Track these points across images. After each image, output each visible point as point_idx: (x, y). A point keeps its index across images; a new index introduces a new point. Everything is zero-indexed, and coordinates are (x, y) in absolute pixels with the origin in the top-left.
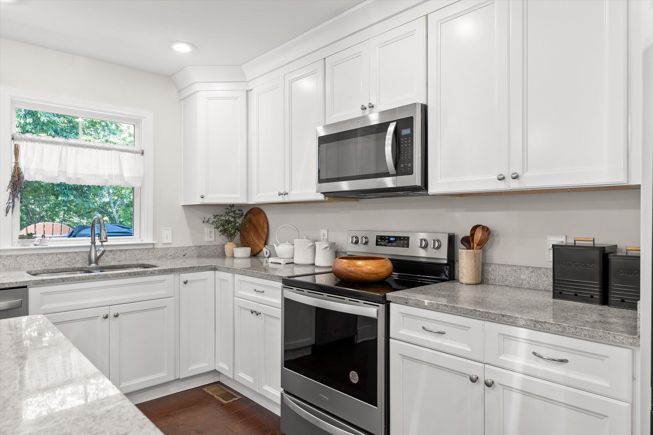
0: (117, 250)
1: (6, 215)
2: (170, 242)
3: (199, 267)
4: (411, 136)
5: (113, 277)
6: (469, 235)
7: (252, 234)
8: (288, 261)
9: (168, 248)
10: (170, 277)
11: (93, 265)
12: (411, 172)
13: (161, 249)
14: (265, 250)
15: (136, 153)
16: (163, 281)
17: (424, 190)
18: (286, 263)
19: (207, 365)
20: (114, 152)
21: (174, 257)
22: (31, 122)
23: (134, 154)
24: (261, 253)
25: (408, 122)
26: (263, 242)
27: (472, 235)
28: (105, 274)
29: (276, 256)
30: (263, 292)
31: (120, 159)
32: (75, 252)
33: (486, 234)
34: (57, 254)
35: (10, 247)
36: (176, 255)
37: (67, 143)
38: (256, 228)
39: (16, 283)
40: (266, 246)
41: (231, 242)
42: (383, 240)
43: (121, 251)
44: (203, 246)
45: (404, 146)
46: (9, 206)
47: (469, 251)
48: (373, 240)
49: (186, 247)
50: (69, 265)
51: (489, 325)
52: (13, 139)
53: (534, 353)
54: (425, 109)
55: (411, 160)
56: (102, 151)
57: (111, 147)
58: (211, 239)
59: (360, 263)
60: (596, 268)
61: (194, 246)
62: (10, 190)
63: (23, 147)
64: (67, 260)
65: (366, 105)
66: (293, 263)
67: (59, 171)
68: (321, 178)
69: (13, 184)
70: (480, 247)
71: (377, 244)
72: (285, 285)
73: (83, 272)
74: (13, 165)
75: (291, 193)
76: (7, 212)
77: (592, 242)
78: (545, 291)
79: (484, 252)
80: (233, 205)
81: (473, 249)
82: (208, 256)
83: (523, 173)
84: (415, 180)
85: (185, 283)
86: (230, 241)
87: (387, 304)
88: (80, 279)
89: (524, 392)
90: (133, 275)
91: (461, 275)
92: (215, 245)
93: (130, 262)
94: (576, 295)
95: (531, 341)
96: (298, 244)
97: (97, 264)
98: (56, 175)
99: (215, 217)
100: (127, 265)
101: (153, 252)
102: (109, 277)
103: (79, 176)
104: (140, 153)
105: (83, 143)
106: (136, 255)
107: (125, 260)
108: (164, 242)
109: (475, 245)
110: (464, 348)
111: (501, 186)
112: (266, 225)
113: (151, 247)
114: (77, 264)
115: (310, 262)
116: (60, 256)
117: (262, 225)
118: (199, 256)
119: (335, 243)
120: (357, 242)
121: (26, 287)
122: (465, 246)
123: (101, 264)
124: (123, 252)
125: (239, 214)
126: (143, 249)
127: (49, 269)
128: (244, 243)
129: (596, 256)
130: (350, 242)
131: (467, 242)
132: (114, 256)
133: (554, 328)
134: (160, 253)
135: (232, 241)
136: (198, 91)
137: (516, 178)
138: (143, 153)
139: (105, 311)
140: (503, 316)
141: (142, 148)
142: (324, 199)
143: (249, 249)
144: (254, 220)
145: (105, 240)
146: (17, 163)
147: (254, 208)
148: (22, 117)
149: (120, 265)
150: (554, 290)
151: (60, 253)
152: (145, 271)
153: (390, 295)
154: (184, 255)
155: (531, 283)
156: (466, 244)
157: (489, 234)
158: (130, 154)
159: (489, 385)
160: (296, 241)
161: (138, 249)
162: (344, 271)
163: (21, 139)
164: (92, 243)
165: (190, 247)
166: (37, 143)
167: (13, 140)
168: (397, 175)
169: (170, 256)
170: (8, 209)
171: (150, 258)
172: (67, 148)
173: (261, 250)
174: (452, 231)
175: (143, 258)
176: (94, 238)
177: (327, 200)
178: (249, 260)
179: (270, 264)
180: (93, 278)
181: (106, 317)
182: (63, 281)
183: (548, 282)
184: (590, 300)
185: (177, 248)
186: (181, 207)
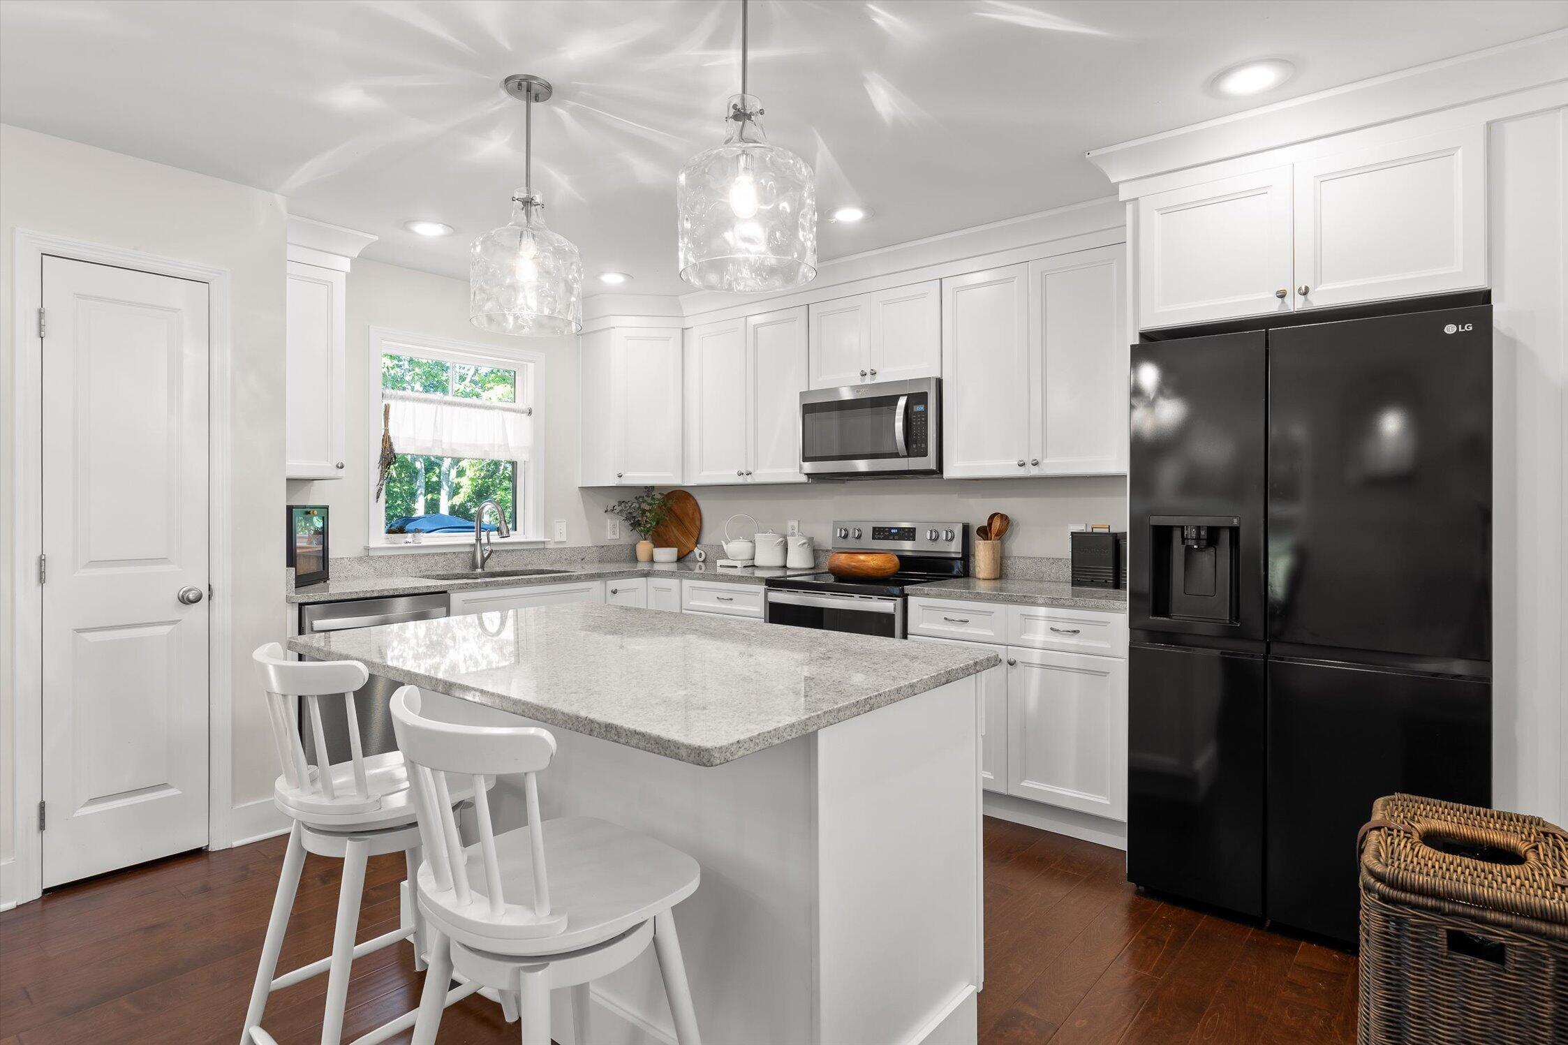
0: (505, 550)
1: (376, 502)
3: (629, 571)
4: (925, 413)
6: (986, 525)
7: (673, 528)
8: (746, 563)
9: (563, 548)
11: (479, 570)
12: (925, 454)
13: (554, 549)
14: (697, 551)
15: (523, 413)
16: (588, 589)
17: (937, 473)
18: (745, 567)
20: (496, 411)
21: (570, 562)
23: (519, 414)
24: (691, 555)
25: (921, 398)
26: (694, 540)
27: (990, 524)
29: (725, 556)
30: (731, 599)
31: (503, 420)
32: (456, 553)
33: (1005, 523)
34: (434, 555)
35: (380, 545)
36: (573, 558)
37: (442, 401)
38: (679, 521)
40: (698, 545)
41: (645, 540)
42: (881, 533)
43: (507, 551)
44: (606, 546)
45: (916, 424)
46: (379, 489)
47: (986, 541)
48: (868, 533)
49: (585, 548)
50: (447, 571)
51: (1012, 607)
52: (382, 397)
53: (1052, 629)
54: (939, 382)
55: (925, 441)
56: (482, 411)
57: (493, 405)
58: (614, 537)
59: (862, 557)
60: (1109, 554)
61: (594, 547)
62: (380, 466)
63: (396, 408)
64: (445, 563)
65: (868, 371)
66: (754, 566)
67: (434, 440)
68: (806, 456)
69: (384, 459)
70: (998, 537)
71: (874, 538)
72: (769, 587)
74: (383, 433)
75: (758, 472)
76: (378, 497)
77: (1108, 530)
78: (1065, 582)
79: (1003, 544)
81: (991, 540)
82: (611, 561)
83: (1043, 460)
84: (929, 462)
85: (615, 592)
87: (905, 597)
89: (1044, 666)
91: (977, 570)
92: (621, 545)
93: (517, 567)
94: (1092, 581)
95: (1049, 618)
96: (761, 541)
97: (485, 568)
98: (429, 445)
99: (620, 503)
101: (544, 554)
102: (533, 583)
104: (526, 412)
106: (524, 558)
107: (511, 565)
108: (558, 541)
109: (993, 536)
110: (987, 633)
111: (1021, 472)
112: (699, 515)
113: (541, 546)
115: (779, 563)
116: (437, 558)
117: (691, 516)
118: (601, 561)
119: (813, 538)
120: (846, 537)
121: (445, 592)
122: (982, 537)
123: (490, 568)
124: (510, 553)
126: (533, 549)
128: (660, 542)
129: (1110, 541)
130: (838, 535)
131: (984, 532)
132: (500, 559)
133: (1068, 603)
134: (552, 555)
136: (614, 328)
137: (1036, 464)
138: (530, 413)
140: (1025, 597)
141: (529, 406)
142: (807, 482)
143: (675, 550)
144: (675, 508)
146: (386, 431)
147: (675, 491)
150: (1072, 581)
151: (437, 554)
153: (908, 589)
154: (582, 559)
155: (1052, 575)
156: (983, 536)
157: (1008, 523)
159: (1011, 664)
160: (759, 537)
161: (526, 550)
162: (847, 566)
163: (391, 397)
164: (477, 540)
165: (588, 548)
166: (407, 402)
167: (382, 399)
168: (909, 456)
169: (566, 560)
170: (379, 492)
171: (541, 563)
172: (442, 408)
173: (692, 551)
174: (966, 521)
175: (533, 562)
176: (479, 533)
177: (810, 483)
178: (675, 565)
180: (516, 583)
182: (487, 586)
183: (1067, 573)
184: (1104, 585)
185: (573, 549)
186: (577, 490)
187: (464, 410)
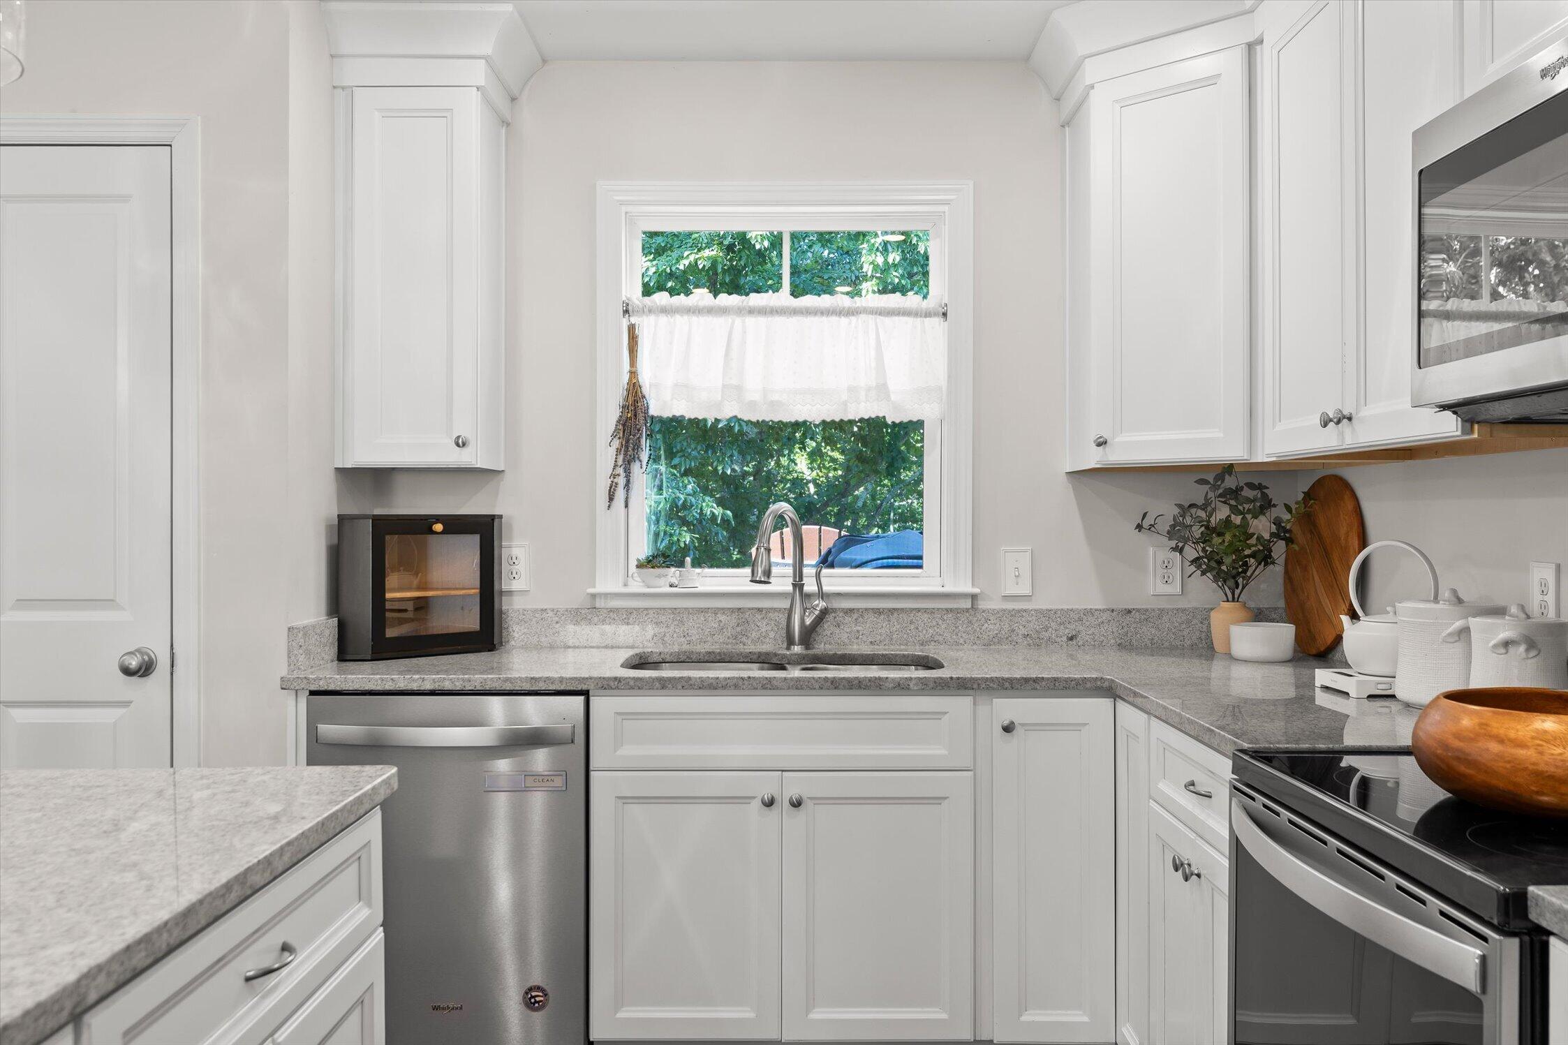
0: (866, 609)
1: (609, 506)
2: (1027, 591)
3: (1055, 679)
5: (789, 688)
7: (1315, 574)
8: (1380, 686)
9: (1019, 611)
10: (960, 705)
11: (797, 649)
13: (995, 612)
15: (926, 316)
16: (938, 715)
18: (1370, 697)
19: (1086, 1019)
20: (863, 317)
21: (1037, 642)
22: (898, 259)
23: (919, 319)
28: (766, 678)
29: (1341, 663)
30: (1210, 797)
31: (878, 340)
32: (760, 610)
34: (716, 611)
35: (618, 588)
36: (1045, 635)
37: (744, 308)
38: (1327, 554)
39: (561, 680)
41: (1233, 600)
44: (1138, 610)
46: (614, 484)
49: (1079, 611)
50: (744, 645)
52: (626, 312)
56: (834, 319)
57: (857, 305)
58: (1168, 589)
61: (1104, 611)
62: (616, 443)
63: (648, 327)
64: (739, 629)
67: (724, 386)
69: (624, 425)
73: (766, 665)
74: (626, 378)
75: (1365, 413)
76: (611, 499)
80: (1231, 466)
82: (1157, 648)
85: (1008, 729)
86: (1230, 599)
88: (703, 685)
90: (845, 688)
92: (1184, 610)
93: (902, 647)
96: (1408, 622)
97: (807, 648)
98: (718, 397)
100: (883, 655)
101: (970, 622)
103: (776, 397)
104: (936, 314)
105: (784, 304)
106: (920, 629)
107: (887, 642)
108: (1008, 592)
113: (968, 604)
114: (763, 643)
116: (722, 618)
118: (1125, 646)
123: (821, 648)
124: (882, 617)
125: (1253, 501)
126: (942, 609)
127: (693, 652)
132: (859, 628)
134: (992, 628)
135: (1236, 596)
138: (945, 314)
139: (766, 785)
141: (942, 299)
142: (1459, 433)
143: (1286, 632)
144: (1321, 520)
145: (763, 579)
146: (633, 373)
147: (1324, 478)
148: (880, 248)
149: (862, 655)
151: (723, 610)
152: (880, 678)
154: (1071, 639)
158: (909, 320)
160: (1404, 610)
161: (926, 610)
163: (643, 310)
164: (794, 585)
165: (1090, 612)
166: (678, 317)
167: (627, 315)
169: (1026, 636)
170: (612, 490)
171: (961, 641)
172: (744, 322)
173: (1340, 637)
175: (941, 639)
176: (799, 569)
177: (1476, 436)
179: (1319, 695)
181: (769, 803)
185: (1046, 614)
186: (1064, 478)
187: (795, 320)
